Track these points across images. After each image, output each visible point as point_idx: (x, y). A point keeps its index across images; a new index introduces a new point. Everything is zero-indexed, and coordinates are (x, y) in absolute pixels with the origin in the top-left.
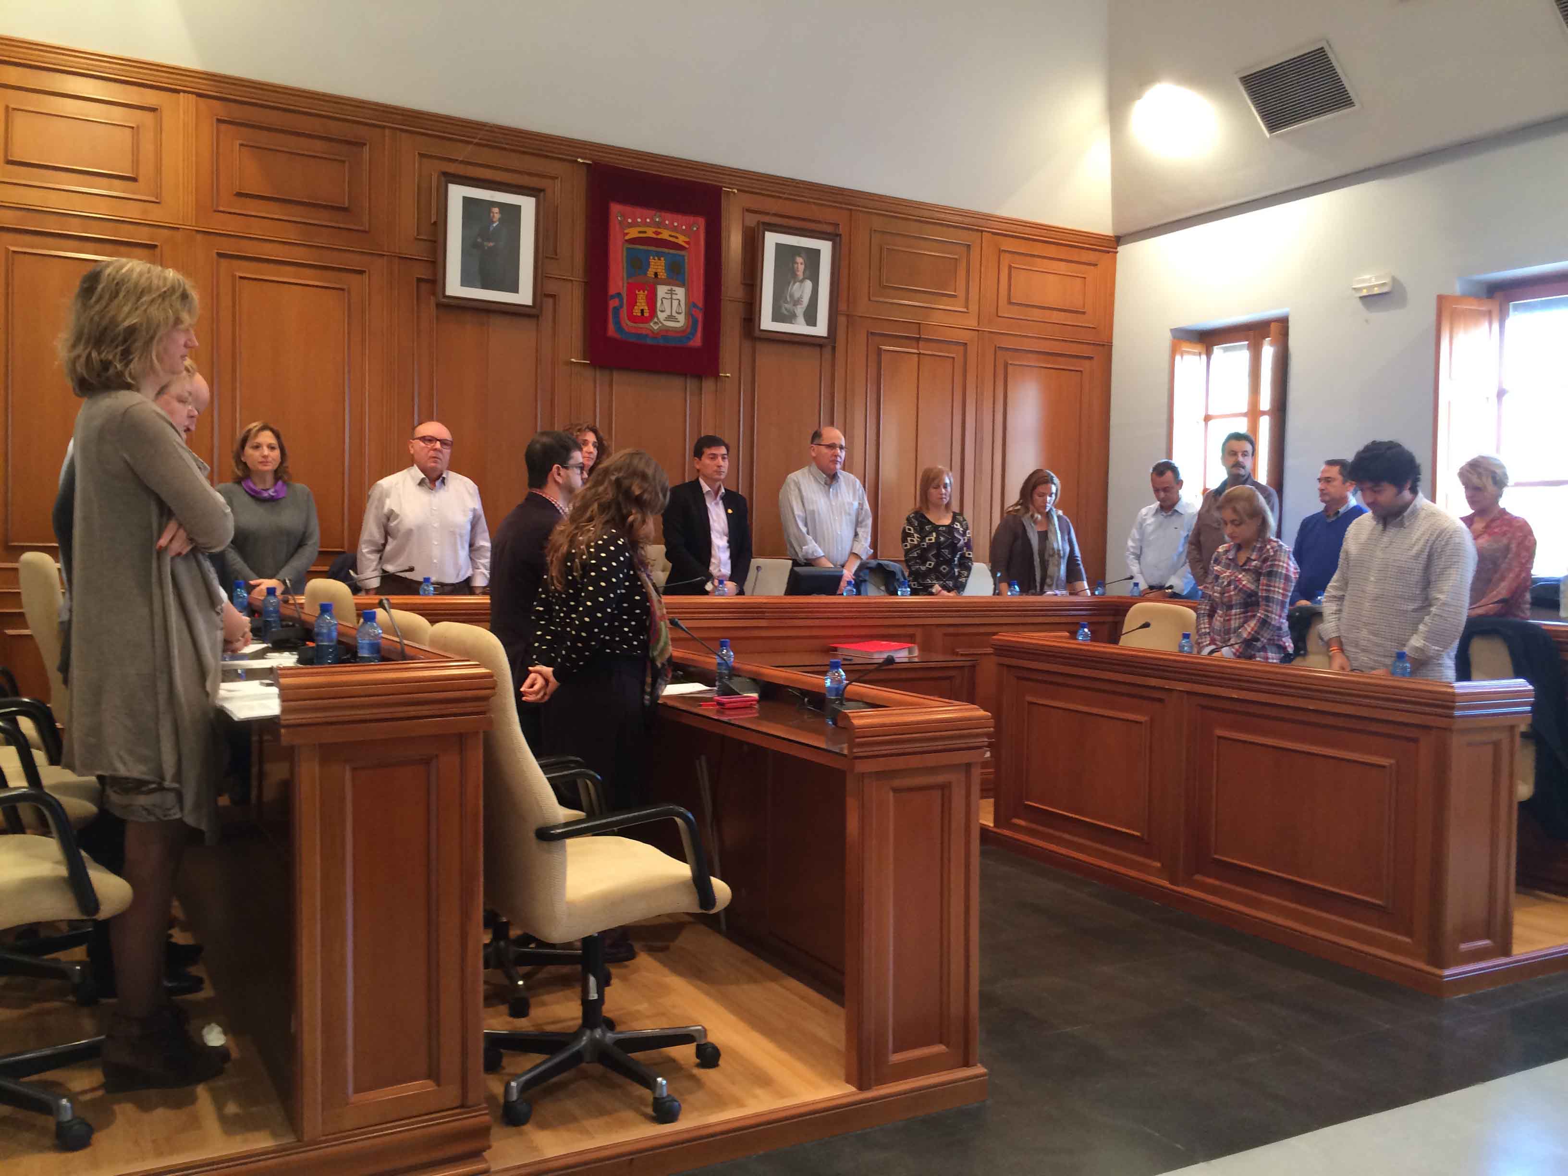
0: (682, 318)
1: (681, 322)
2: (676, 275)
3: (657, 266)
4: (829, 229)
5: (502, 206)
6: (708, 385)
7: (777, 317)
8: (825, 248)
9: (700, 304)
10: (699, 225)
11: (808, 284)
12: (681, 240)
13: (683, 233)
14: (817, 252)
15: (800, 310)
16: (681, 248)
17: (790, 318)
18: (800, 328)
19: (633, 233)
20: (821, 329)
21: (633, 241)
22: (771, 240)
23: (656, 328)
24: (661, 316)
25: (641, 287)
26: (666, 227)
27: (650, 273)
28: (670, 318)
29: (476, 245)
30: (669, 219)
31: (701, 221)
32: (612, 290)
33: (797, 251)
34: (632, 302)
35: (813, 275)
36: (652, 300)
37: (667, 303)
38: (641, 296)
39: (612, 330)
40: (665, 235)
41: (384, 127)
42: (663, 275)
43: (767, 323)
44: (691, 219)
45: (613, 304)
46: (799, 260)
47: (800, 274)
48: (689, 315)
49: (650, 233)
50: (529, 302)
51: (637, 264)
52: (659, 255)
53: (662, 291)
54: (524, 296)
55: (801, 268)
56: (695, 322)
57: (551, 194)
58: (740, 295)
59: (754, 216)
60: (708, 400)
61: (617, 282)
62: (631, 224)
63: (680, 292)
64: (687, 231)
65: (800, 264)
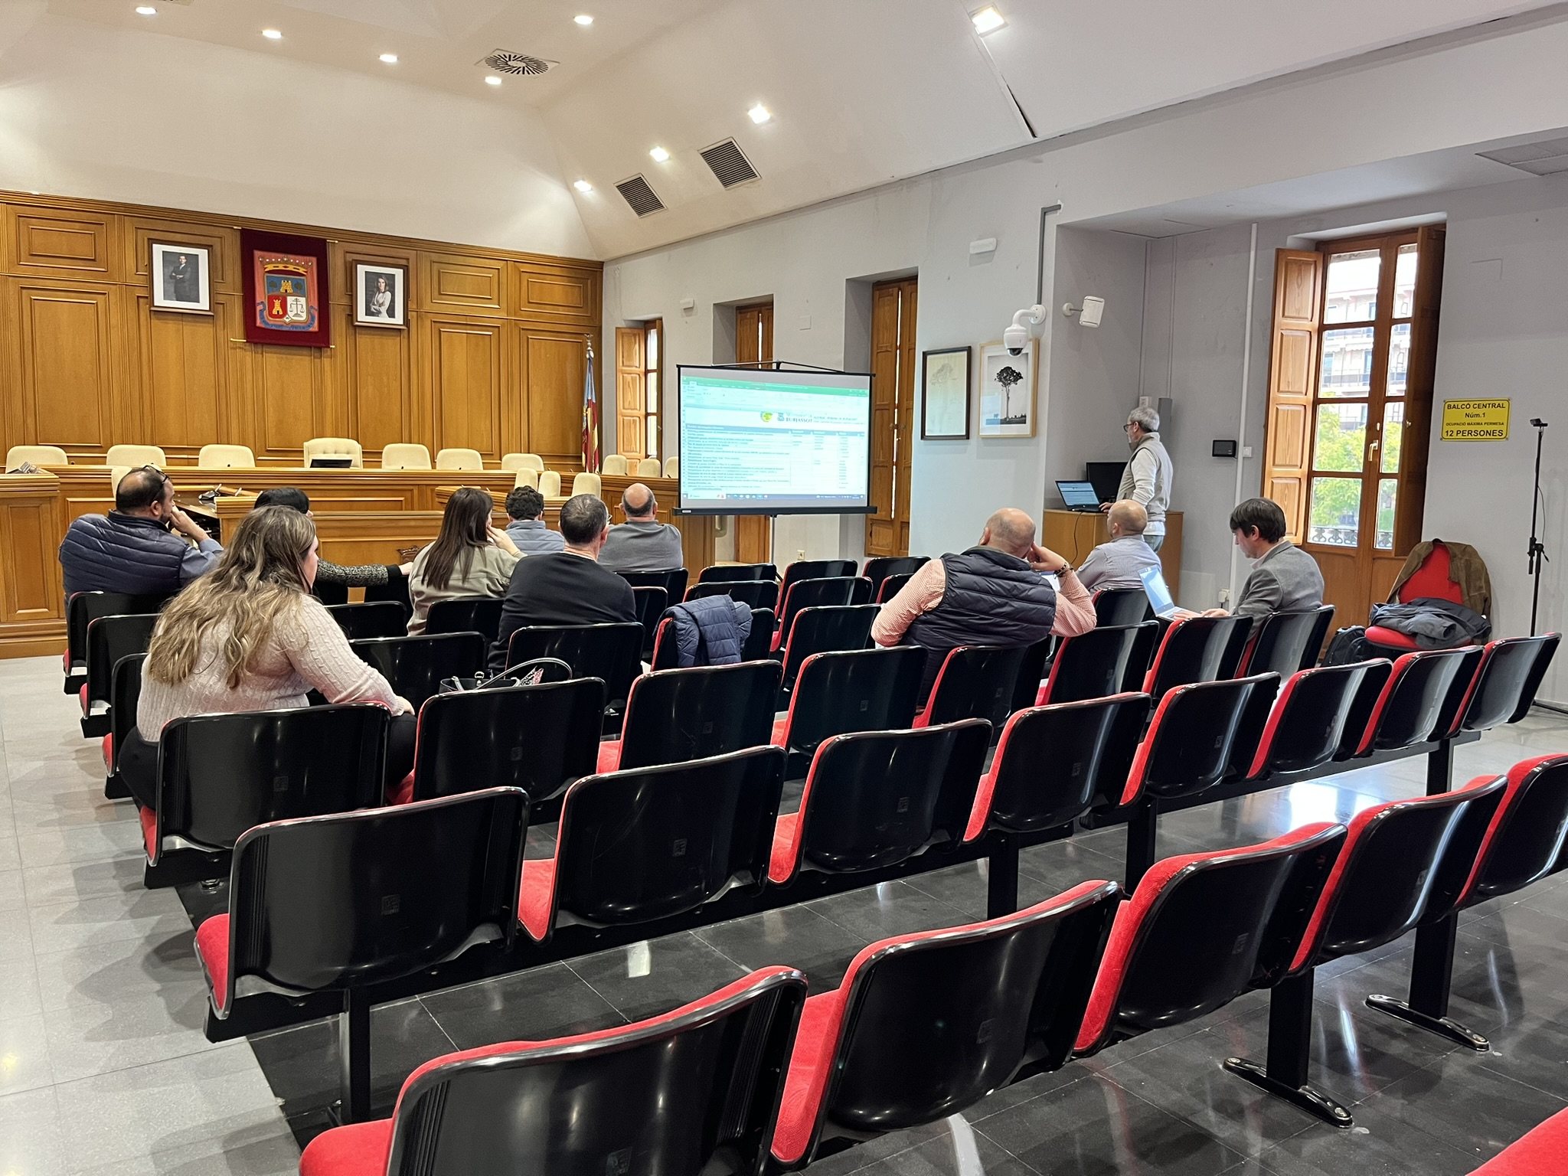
0: (304, 315)
1: (304, 317)
2: (298, 290)
3: (286, 286)
5: (186, 255)
6: (325, 352)
7: (369, 313)
8: (399, 273)
9: (316, 307)
10: (313, 261)
12: (301, 270)
13: (302, 266)
15: (384, 310)
16: (303, 275)
17: (378, 313)
18: (384, 319)
19: (270, 267)
21: (269, 272)
22: (362, 270)
23: (287, 320)
24: (291, 314)
25: (277, 298)
26: (291, 264)
27: (282, 290)
28: (297, 315)
29: (171, 277)
30: (292, 258)
31: (314, 259)
32: (258, 300)
33: (380, 275)
34: (271, 306)
35: (392, 288)
36: (284, 306)
37: (294, 306)
38: (277, 303)
39: (259, 323)
40: (291, 268)
41: (114, 214)
42: (290, 291)
44: (308, 258)
45: (259, 308)
46: (381, 280)
47: (382, 289)
48: (308, 312)
49: (281, 267)
50: (207, 308)
51: (273, 285)
52: (288, 280)
53: (290, 300)
55: (383, 285)
56: (313, 318)
57: (217, 248)
58: (345, 301)
59: (348, 255)
60: (326, 361)
61: (261, 296)
62: (267, 262)
63: (302, 300)
64: (304, 265)
65: (382, 283)
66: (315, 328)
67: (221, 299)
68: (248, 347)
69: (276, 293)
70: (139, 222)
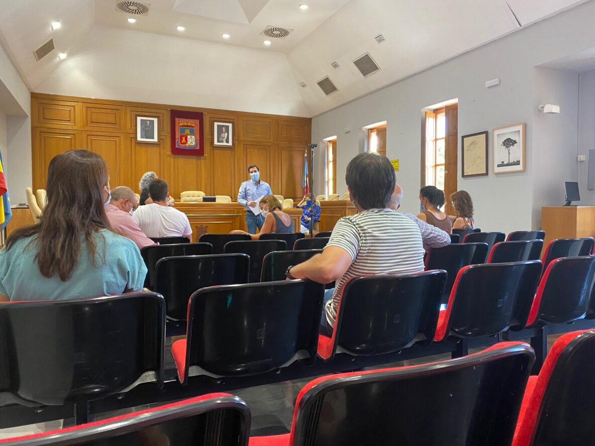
0: (194, 143)
2: (192, 133)
3: (187, 131)
4: (232, 121)
5: (149, 120)
7: (218, 141)
9: (199, 139)
11: (226, 134)
12: (193, 125)
13: (194, 124)
15: (224, 140)
16: (193, 127)
17: (222, 142)
18: (225, 144)
19: (181, 124)
20: (230, 144)
21: (181, 126)
22: (216, 124)
23: (187, 145)
24: (189, 143)
25: (183, 136)
27: (186, 133)
28: (191, 143)
29: (144, 129)
30: (190, 120)
31: (198, 121)
32: (177, 137)
33: (223, 126)
34: (181, 140)
35: (227, 132)
36: (186, 139)
37: (190, 140)
38: (184, 138)
39: (177, 146)
40: (189, 124)
42: (189, 133)
43: (216, 143)
44: (195, 120)
45: (177, 140)
46: (224, 128)
47: (224, 132)
48: (196, 142)
49: (185, 124)
50: (157, 141)
51: (183, 131)
52: (188, 129)
53: (189, 137)
56: (197, 144)
57: (161, 117)
58: (210, 137)
59: (211, 119)
60: (202, 161)
61: (178, 136)
62: (181, 122)
63: (193, 137)
64: (194, 123)
65: (224, 129)
66: (198, 148)
67: (162, 137)
68: (173, 156)
69: (183, 134)
70: (132, 109)
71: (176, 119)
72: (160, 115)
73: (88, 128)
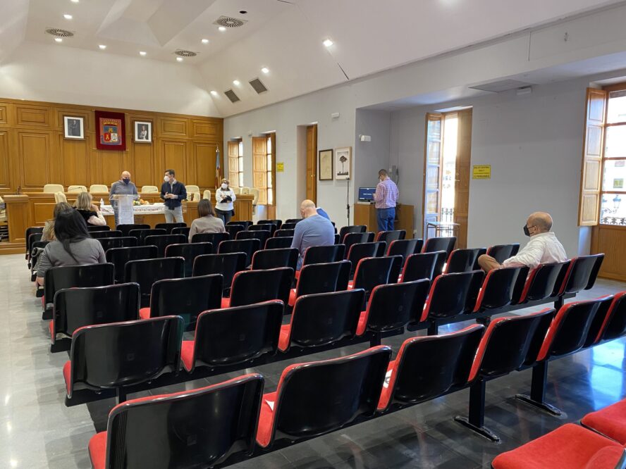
1: (117, 140)
2: (115, 131)
3: (111, 130)
4: (151, 120)
5: (76, 120)
6: (124, 152)
7: (139, 138)
8: (149, 124)
9: (121, 136)
10: (120, 121)
11: (146, 131)
12: (116, 124)
14: (147, 125)
15: (144, 137)
16: (116, 126)
17: (142, 138)
18: (144, 140)
21: (105, 125)
22: (136, 123)
23: (111, 141)
24: (112, 139)
25: (107, 134)
27: (109, 131)
28: (114, 140)
29: (71, 128)
30: (113, 120)
32: (101, 135)
33: (143, 125)
34: (105, 137)
35: (147, 129)
36: (110, 136)
37: (113, 137)
38: (107, 136)
39: (101, 143)
40: (112, 123)
41: (50, 107)
43: (137, 139)
44: (117, 120)
45: (101, 137)
47: (144, 129)
48: (118, 139)
49: (109, 123)
51: (107, 129)
52: (111, 127)
53: (112, 134)
54: (82, 137)
56: (120, 141)
58: (130, 134)
59: (132, 119)
61: (102, 133)
62: (104, 122)
63: (116, 135)
64: (117, 122)
65: (144, 127)
66: (121, 144)
67: (88, 135)
68: (98, 151)
69: (107, 132)
70: (59, 109)
71: (101, 119)
72: (86, 115)
73: (18, 126)
